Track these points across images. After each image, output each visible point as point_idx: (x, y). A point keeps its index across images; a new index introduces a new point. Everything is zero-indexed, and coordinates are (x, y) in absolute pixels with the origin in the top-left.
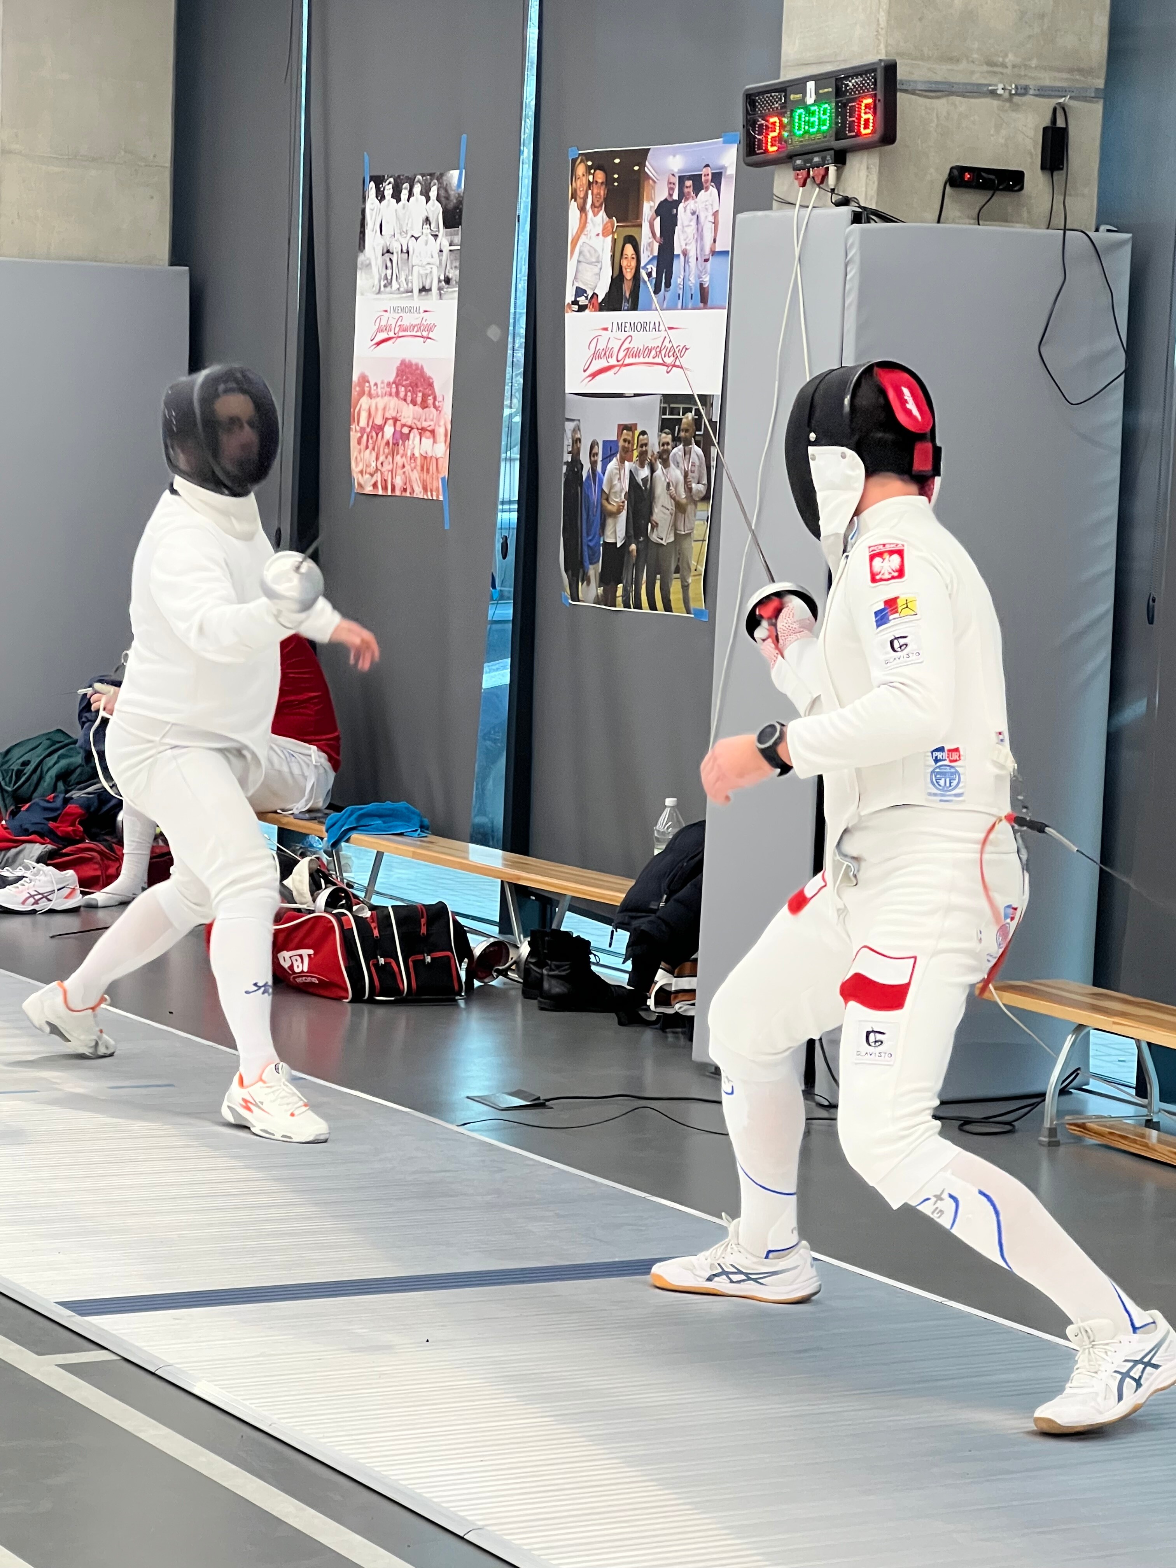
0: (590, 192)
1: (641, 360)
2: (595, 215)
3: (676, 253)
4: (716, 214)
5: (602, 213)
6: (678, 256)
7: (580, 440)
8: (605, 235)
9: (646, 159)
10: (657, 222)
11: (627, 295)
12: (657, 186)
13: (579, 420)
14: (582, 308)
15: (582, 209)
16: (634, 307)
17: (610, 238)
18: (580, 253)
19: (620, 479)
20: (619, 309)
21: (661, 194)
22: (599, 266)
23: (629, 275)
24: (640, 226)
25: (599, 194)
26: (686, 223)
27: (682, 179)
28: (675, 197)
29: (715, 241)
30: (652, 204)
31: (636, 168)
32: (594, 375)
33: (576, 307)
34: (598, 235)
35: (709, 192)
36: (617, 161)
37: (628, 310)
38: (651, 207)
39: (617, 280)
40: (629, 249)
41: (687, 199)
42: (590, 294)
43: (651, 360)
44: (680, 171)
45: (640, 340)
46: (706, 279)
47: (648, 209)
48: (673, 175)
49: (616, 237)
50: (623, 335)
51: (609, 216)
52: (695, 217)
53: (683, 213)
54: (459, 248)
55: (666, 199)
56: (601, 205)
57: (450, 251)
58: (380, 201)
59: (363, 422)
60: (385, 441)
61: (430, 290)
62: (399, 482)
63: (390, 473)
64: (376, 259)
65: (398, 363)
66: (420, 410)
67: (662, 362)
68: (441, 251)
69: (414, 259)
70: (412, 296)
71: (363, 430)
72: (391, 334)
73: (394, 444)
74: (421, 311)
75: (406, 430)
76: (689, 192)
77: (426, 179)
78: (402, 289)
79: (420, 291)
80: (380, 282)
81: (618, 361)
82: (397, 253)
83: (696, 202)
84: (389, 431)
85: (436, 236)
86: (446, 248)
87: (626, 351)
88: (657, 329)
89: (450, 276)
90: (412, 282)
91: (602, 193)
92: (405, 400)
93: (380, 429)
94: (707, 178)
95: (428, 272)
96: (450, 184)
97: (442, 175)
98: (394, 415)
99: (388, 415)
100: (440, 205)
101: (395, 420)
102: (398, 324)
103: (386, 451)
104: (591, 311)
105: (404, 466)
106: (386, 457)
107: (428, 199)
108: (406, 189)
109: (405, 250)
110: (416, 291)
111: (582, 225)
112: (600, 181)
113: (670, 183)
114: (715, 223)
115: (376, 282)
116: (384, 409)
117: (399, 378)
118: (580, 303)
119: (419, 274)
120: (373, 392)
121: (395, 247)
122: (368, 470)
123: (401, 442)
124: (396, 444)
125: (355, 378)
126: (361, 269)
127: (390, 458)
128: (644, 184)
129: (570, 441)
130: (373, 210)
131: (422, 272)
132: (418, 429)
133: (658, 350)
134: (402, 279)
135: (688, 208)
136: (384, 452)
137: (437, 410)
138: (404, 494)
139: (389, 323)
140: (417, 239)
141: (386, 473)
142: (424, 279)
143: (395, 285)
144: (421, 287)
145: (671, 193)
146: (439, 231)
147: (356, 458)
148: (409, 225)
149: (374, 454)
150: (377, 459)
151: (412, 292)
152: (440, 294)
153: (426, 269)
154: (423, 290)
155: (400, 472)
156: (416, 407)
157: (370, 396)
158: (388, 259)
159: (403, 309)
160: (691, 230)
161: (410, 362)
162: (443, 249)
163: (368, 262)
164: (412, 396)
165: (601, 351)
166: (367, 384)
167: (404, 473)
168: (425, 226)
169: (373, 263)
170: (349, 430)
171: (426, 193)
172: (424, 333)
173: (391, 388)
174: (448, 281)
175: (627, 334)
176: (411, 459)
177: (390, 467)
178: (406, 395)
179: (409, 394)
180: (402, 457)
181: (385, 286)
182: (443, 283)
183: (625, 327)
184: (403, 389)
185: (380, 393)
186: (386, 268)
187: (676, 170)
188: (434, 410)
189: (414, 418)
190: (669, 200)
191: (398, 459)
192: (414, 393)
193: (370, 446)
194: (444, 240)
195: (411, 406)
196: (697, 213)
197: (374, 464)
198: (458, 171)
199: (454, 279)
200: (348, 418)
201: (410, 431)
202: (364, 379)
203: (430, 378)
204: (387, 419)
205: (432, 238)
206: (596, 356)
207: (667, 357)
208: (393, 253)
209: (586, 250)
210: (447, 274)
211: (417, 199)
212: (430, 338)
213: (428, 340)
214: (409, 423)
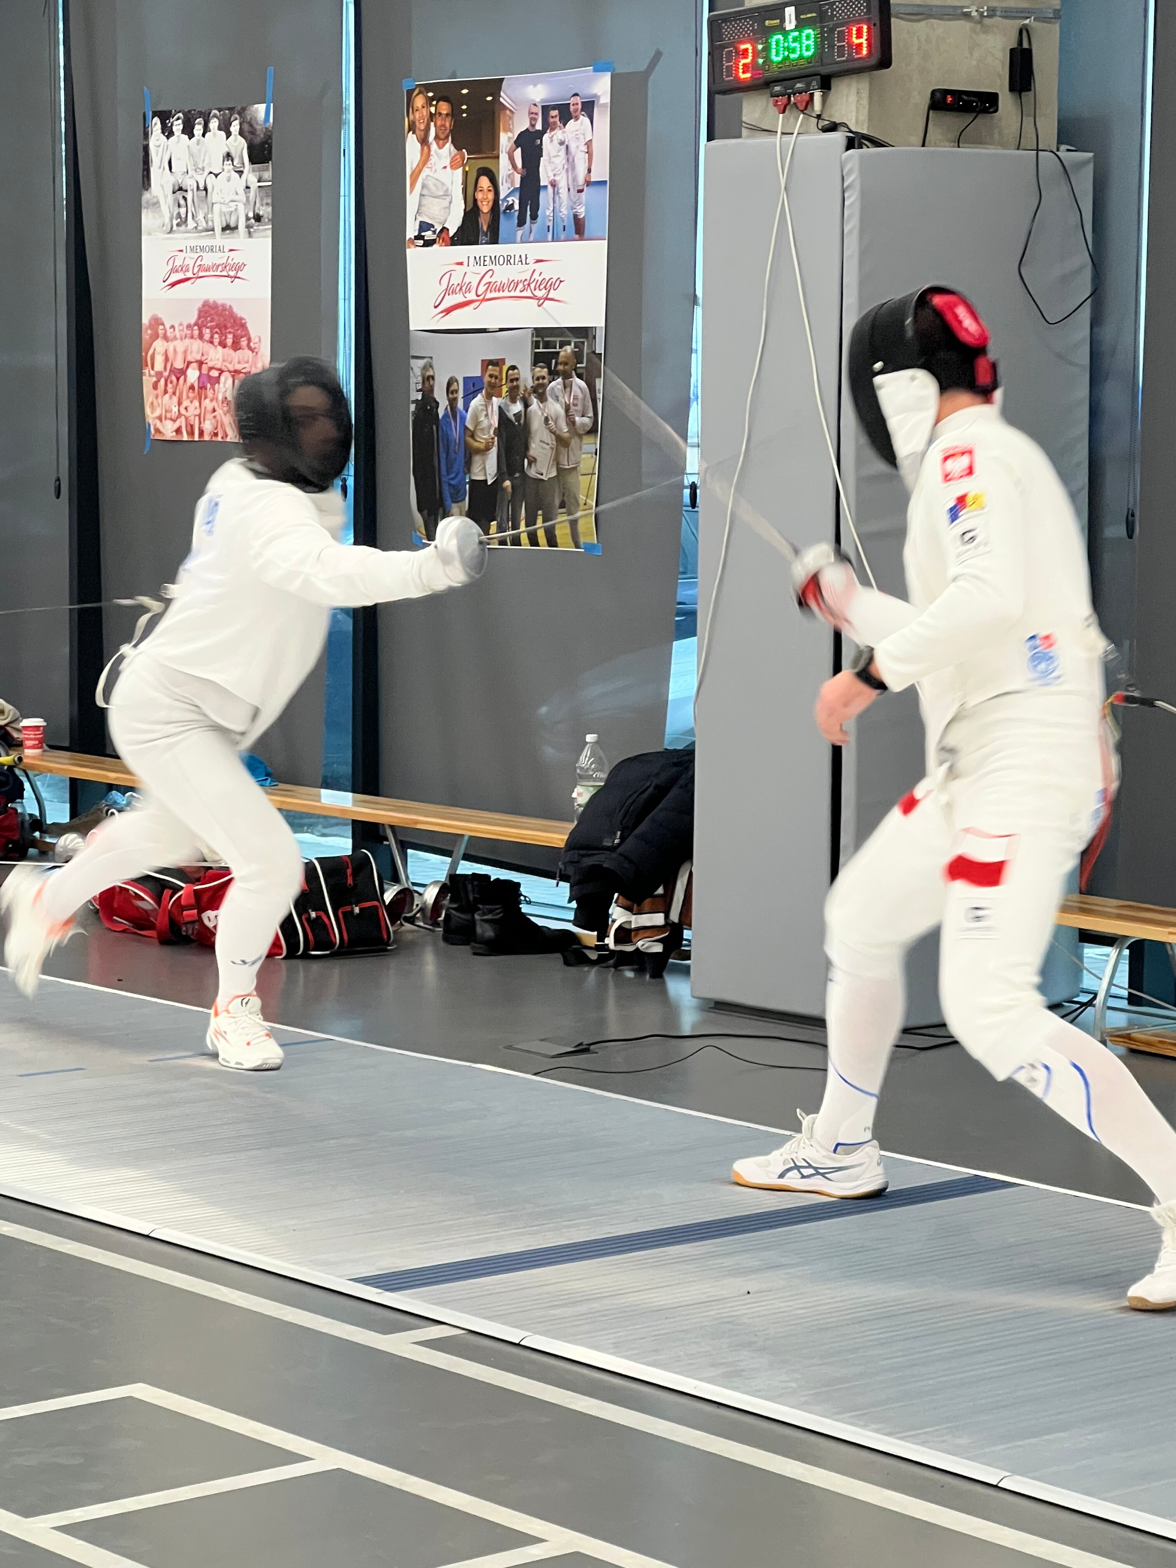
0: (432, 124)
1: (506, 293)
2: (440, 147)
3: (542, 184)
4: (589, 144)
5: (449, 146)
6: (545, 187)
7: (433, 377)
8: (453, 167)
9: (500, 89)
10: (518, 153)
11: (485, 228)
12: (515, 117)
13: (431, 358)
14: (428, 243)
15: (424, 141)
16: (494, 239)
17: (460, 171)
18: (424, 186)
19: (487, 415)
20: (476, 242)
21: (521, 124)
22: (448, 199)
23: (485, 208)
24: (497, 157)
25: (444, 125)
26: (553, 153)
27: (546, 109)
28: (539, 126)
29: (589, 171)
30: (510, 134)
31: (489, 98)
32: (448, 311)
33: (421, 242)
34: (445, 167)
35: (579, 121)
36: (465, 91)
37: (486, 243)
38: (509, 138)
39: (472, 213)
40: (484, 182)
41: (553, 130)
42: (438, 228)
43: (517, 293)
44: (542, 101)
45: (503, 273)
46: (581, 211)
47: (506, 140)
48: (535, 105)
49: (467, 169)
50: (483, 270)
51: (458, 147)
52: (564, 147)
53: (549, 143)
54: (270, 183)
55: (527, 130)
56: (447, 137)
57: (259, 187)
58: (168, 137)
59: (159, 365)
60: (189, 384)
61: (236, 228)
62: (208, 426)
63: (197, 418)
64: (166, 197)
65: (199, 304)
66: (232, 352)
67: (531, 295)
68: (248, 187)
69: (214, 197)
70: (214, 235)
71: (159, 375)
72: (189, 275)
73: (200, 388)
74: (226, 250)
75: (214, 373)
76: (555, 123)
77: (224, 113)
78: (199, 228)
79: (224, 229)
80: (171, 220)
81: (478, 296)
82: (193, 190)
83: (564, 132)
84: (193, 375)
85: (240, 173)
86: (254, 183)
87: (487, 286)
88: (524, 262)
89: (261, 213)
90: (212, 221)
91: (448, 124)
92: (212, 342)
93: (183, 372)
94: (576, 107)
95: (232, 209)
96: (256, 118)
97: (244, 109)
98: (199, 357)
99: (189, 358)
100: (243, 140)
101: (200, 363)
102: (197, 264)
103: (191, 395)
104: (441, 246)
105: (214, 410)
106: (191, 402)
107: (229, 134)
108: (199, 124)
109: (201, 186)
110: (218, 230)
111: (424, 158)
112: (445, 112)
113: (532, 113)
114: (589, 153)
115: (167, 221)
116: (185, 352)
117: (202, 319)
118: (426, 238)
119: (222, 213)
120: (168, 334)
121: (189, 183)
122: (169, 415)
123: (209, 386)
124: (202, 388)
125: (145, 320)
126: (147, 208)
127: (196, 403)
128: (499, 115)
129: (420, 379)
130: (159, 146)
131: (225, 209)
132: (230, 372)
133: (526, 283)
134: (200, 217)
135: (555, 138)
136: (188, 397)
137: (253, 352)
138: (214, 439)
139: (186, 263)
140: (216, 175)
141: (192, 418)
142: (228, 217)
143: (191, 224)
144: (224, 225)
145: (533, 123)
146: (244, 167)
147: (152, 403)
148: (207, 161)
149: (175, 399)
150: (180, 404)
151: (213, 230)
152: (250, 233)
153: (230, 207)
154: (227, 228)
155: (209, 416)
156: (227, 349)
157: (166, 338)
158: (181, 197)
159: (202, 249)
160: (561, 160)
161: (215, 302)
162: (249, 185)
163: (155, 200)
164: (220, 337)
165: (455, 286)
166: (161, 327)
167: (215, 417)
168: (226, 162)
169: (162, 202)
170: (141, 375)
171: (225, 127)
172: (233, 271)
173: (192, 330)
174: (258, 218)
175: (488, 268)
176: (223, 403)
177: (197, 412)
178: (212, 337)
179: (216, 336)
180: (212, 401)
181: (178, 225)
182: (253, 221)
183: (485, 261)
184: (208, 331)
185: (178, 336)
186: (179, 206)
187: (538, 100)
188: (251, 352)
189: (224, 361)
190: (531, 130)
191: (207, 403)
192: (223, 335)
193: (170, 390)
194: (251, 176)
195: (219, 348)
196: (566, 143)
197: (175, 409)
198: (264, 105)
199: (266, 216)
200: (139, 363)
201: (220, 374)
202: (157, 322)
203: (241, 319)
204: (189, 363)
205: (237, 175)
206: (449, 291)
207: (537, 290)
208: (186, 191)
209: (430, 183)
210: (257, 211)
211: (214, 134)
212: (239, 278)
213: (236, 279)
214: (218, 366)
